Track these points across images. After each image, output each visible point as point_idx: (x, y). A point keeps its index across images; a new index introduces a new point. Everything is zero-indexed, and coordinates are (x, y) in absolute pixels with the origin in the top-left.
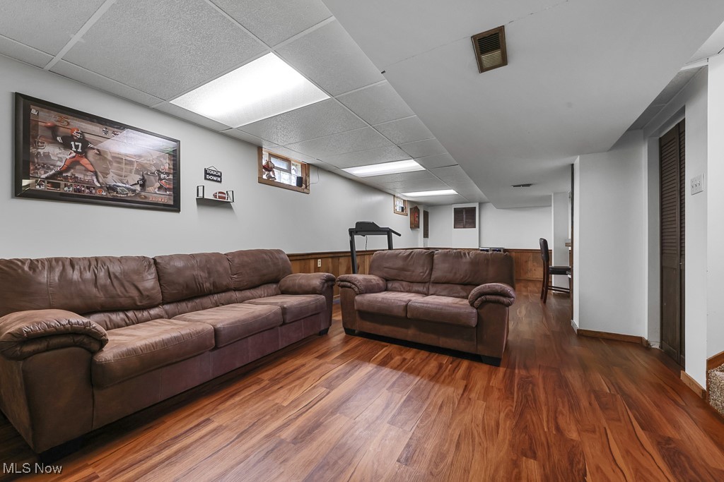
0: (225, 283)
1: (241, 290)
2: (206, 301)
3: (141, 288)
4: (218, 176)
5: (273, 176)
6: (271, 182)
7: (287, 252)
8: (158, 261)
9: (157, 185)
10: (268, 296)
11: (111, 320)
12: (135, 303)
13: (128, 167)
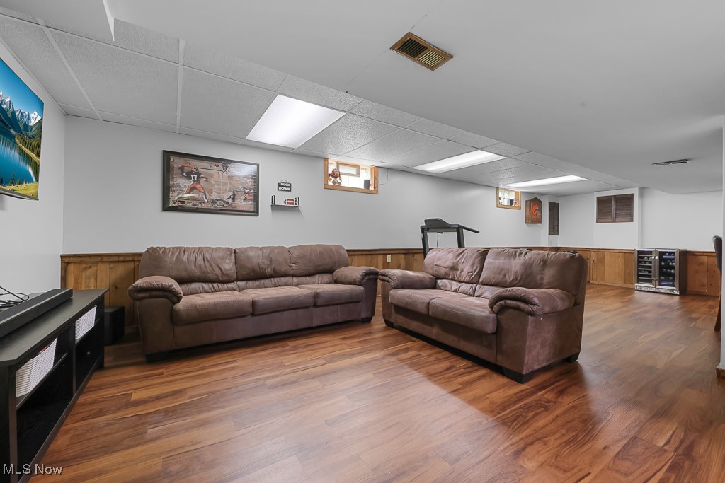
0: (283, 270)
1: (298, 277)
2: (267, 281)
3: (222, 268)
4: (289, 187)
5: (339, 181)
6: (338, 188)
7: (346, 248)
8: (237, 251)
9: (243, 197)
10: (321, 283)
11: (203, 287)
12: (218, 278)
13: (224, 187)
